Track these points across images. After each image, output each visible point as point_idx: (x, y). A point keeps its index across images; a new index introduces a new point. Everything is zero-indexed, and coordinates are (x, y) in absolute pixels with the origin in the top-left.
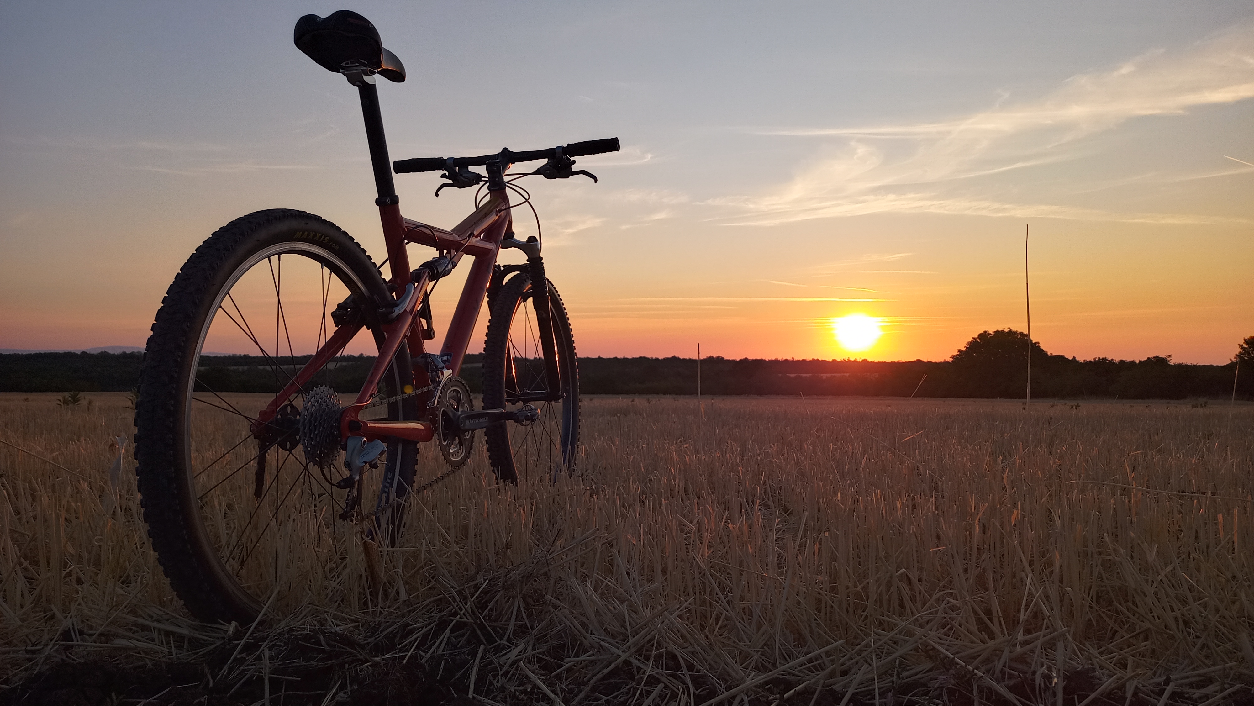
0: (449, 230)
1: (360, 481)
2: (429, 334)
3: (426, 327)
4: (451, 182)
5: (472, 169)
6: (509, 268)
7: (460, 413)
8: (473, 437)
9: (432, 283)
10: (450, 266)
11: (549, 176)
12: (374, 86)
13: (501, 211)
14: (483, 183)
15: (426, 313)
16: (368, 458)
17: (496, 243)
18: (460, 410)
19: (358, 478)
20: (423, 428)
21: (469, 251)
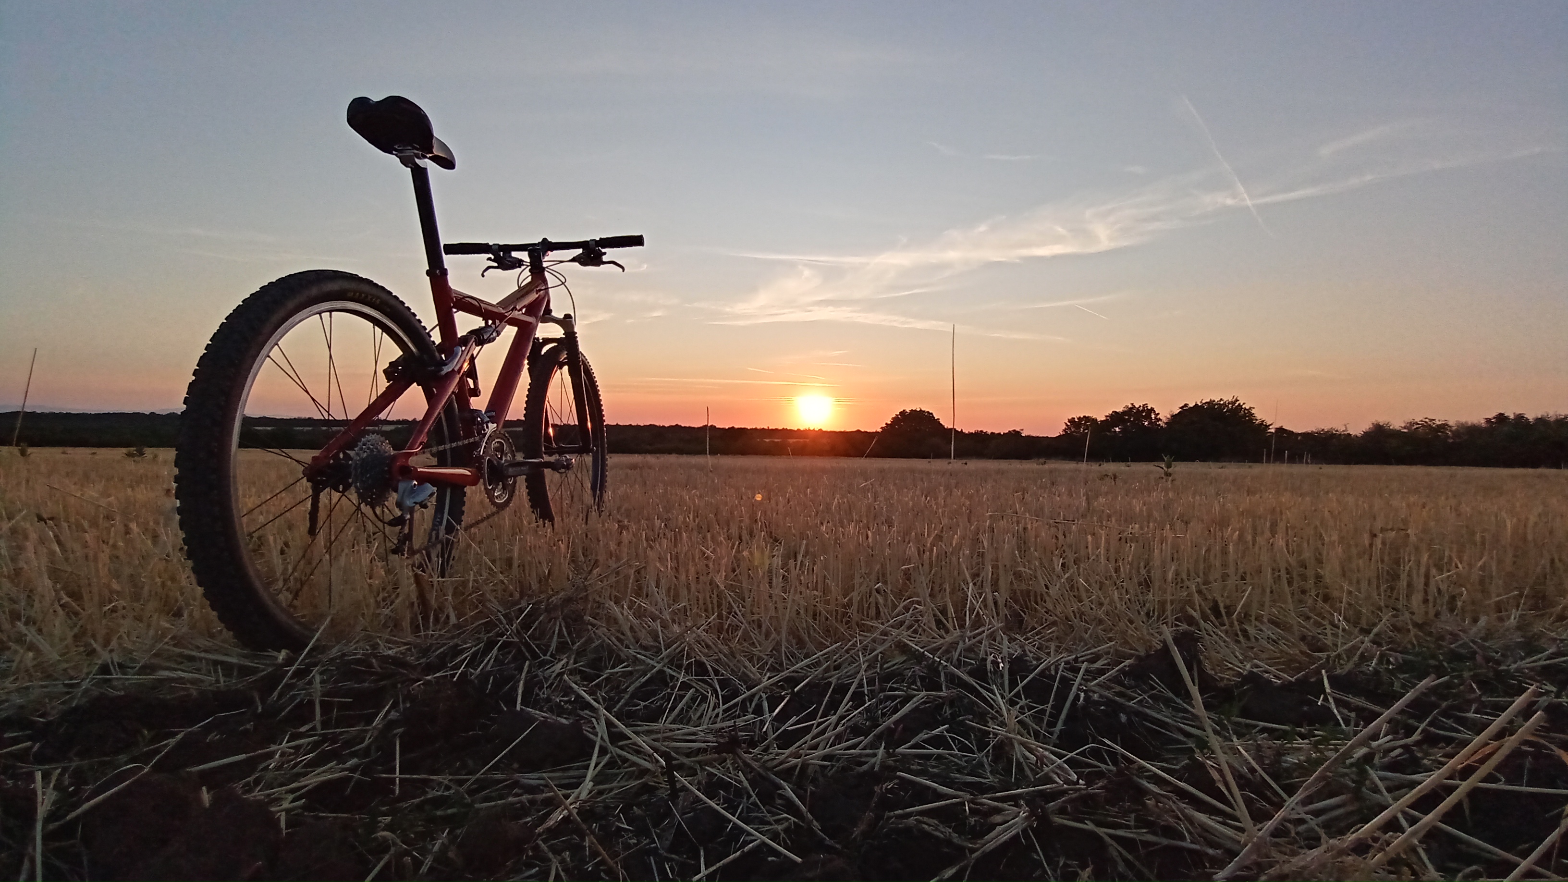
0: (495, 303)
1: (411, 520)
2: (475, 392)
3: (472, 386)
4: (496, 264)
5: (514, 254)
6: (547, 341)
7: (503, 461)
8: (515, 482)
9: (478, 348)
10: (495, 334)
11: (583, 264)
12: (426, 169)
13: (540, 290)
14: (525, 267)
15: (472, 373)
16: (419, 499)
17: (536, 317)
18: (504, 459)
19: (408, 516)
20: (470, 474)
21: (513, 322)
